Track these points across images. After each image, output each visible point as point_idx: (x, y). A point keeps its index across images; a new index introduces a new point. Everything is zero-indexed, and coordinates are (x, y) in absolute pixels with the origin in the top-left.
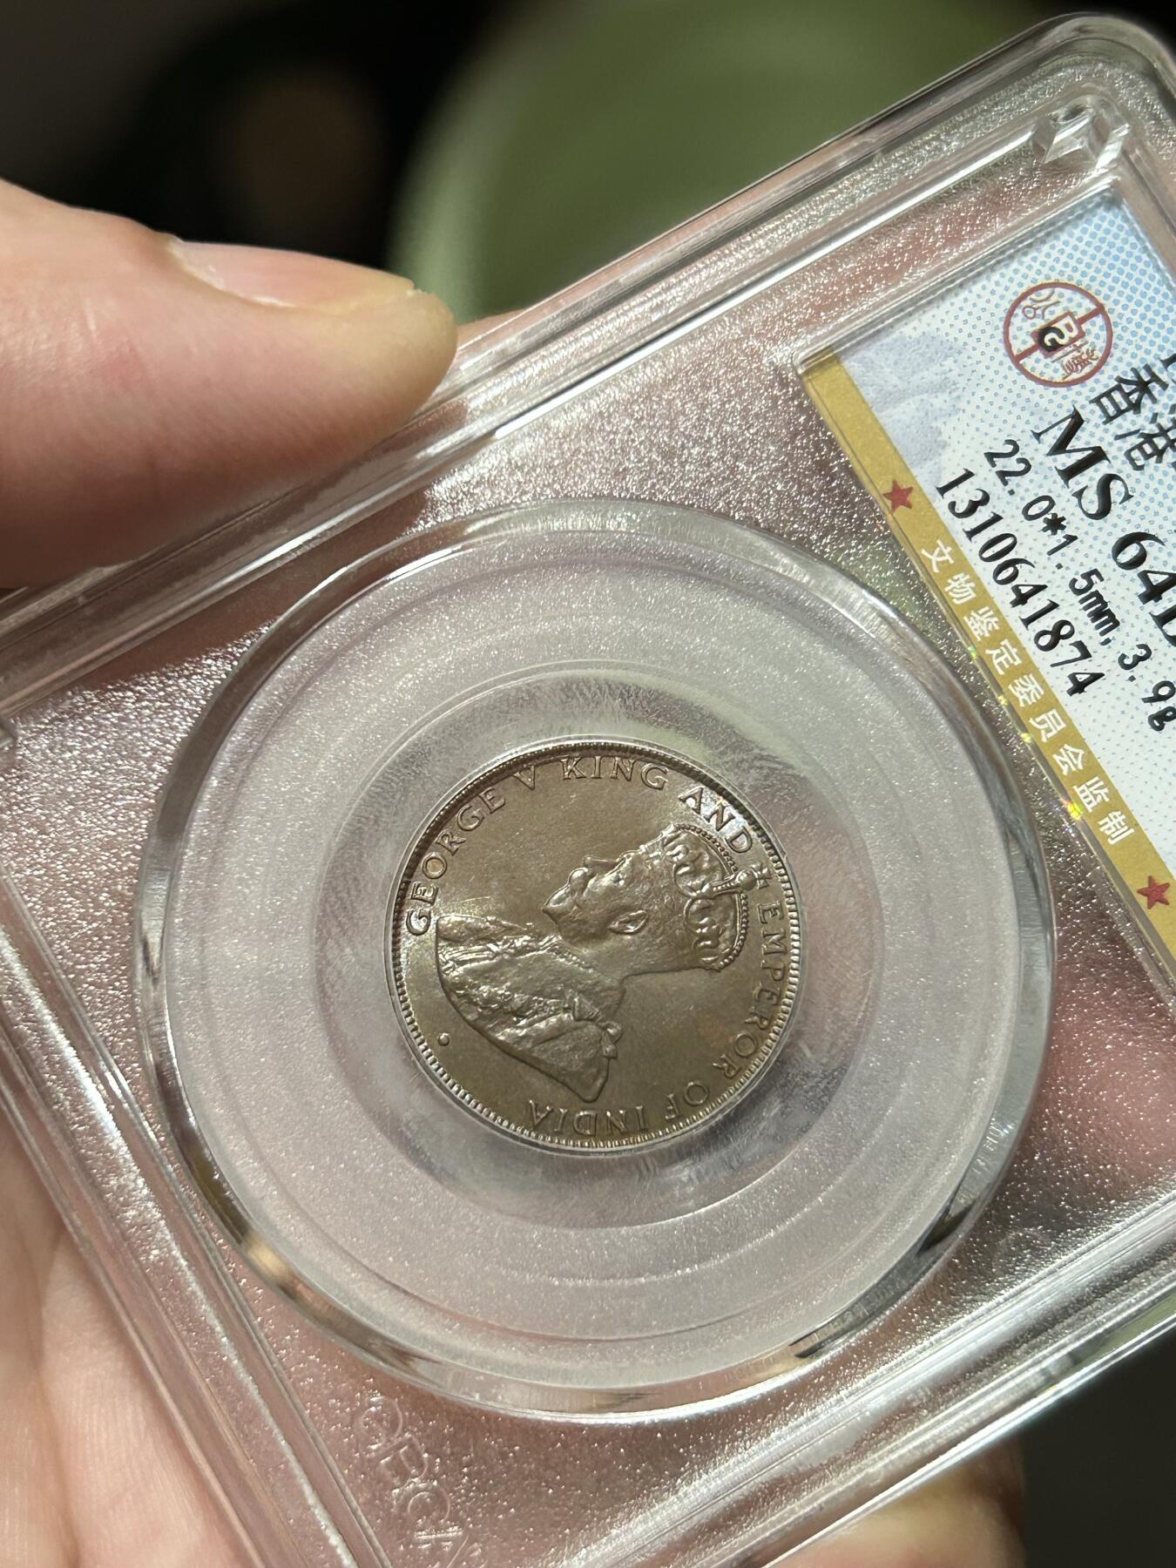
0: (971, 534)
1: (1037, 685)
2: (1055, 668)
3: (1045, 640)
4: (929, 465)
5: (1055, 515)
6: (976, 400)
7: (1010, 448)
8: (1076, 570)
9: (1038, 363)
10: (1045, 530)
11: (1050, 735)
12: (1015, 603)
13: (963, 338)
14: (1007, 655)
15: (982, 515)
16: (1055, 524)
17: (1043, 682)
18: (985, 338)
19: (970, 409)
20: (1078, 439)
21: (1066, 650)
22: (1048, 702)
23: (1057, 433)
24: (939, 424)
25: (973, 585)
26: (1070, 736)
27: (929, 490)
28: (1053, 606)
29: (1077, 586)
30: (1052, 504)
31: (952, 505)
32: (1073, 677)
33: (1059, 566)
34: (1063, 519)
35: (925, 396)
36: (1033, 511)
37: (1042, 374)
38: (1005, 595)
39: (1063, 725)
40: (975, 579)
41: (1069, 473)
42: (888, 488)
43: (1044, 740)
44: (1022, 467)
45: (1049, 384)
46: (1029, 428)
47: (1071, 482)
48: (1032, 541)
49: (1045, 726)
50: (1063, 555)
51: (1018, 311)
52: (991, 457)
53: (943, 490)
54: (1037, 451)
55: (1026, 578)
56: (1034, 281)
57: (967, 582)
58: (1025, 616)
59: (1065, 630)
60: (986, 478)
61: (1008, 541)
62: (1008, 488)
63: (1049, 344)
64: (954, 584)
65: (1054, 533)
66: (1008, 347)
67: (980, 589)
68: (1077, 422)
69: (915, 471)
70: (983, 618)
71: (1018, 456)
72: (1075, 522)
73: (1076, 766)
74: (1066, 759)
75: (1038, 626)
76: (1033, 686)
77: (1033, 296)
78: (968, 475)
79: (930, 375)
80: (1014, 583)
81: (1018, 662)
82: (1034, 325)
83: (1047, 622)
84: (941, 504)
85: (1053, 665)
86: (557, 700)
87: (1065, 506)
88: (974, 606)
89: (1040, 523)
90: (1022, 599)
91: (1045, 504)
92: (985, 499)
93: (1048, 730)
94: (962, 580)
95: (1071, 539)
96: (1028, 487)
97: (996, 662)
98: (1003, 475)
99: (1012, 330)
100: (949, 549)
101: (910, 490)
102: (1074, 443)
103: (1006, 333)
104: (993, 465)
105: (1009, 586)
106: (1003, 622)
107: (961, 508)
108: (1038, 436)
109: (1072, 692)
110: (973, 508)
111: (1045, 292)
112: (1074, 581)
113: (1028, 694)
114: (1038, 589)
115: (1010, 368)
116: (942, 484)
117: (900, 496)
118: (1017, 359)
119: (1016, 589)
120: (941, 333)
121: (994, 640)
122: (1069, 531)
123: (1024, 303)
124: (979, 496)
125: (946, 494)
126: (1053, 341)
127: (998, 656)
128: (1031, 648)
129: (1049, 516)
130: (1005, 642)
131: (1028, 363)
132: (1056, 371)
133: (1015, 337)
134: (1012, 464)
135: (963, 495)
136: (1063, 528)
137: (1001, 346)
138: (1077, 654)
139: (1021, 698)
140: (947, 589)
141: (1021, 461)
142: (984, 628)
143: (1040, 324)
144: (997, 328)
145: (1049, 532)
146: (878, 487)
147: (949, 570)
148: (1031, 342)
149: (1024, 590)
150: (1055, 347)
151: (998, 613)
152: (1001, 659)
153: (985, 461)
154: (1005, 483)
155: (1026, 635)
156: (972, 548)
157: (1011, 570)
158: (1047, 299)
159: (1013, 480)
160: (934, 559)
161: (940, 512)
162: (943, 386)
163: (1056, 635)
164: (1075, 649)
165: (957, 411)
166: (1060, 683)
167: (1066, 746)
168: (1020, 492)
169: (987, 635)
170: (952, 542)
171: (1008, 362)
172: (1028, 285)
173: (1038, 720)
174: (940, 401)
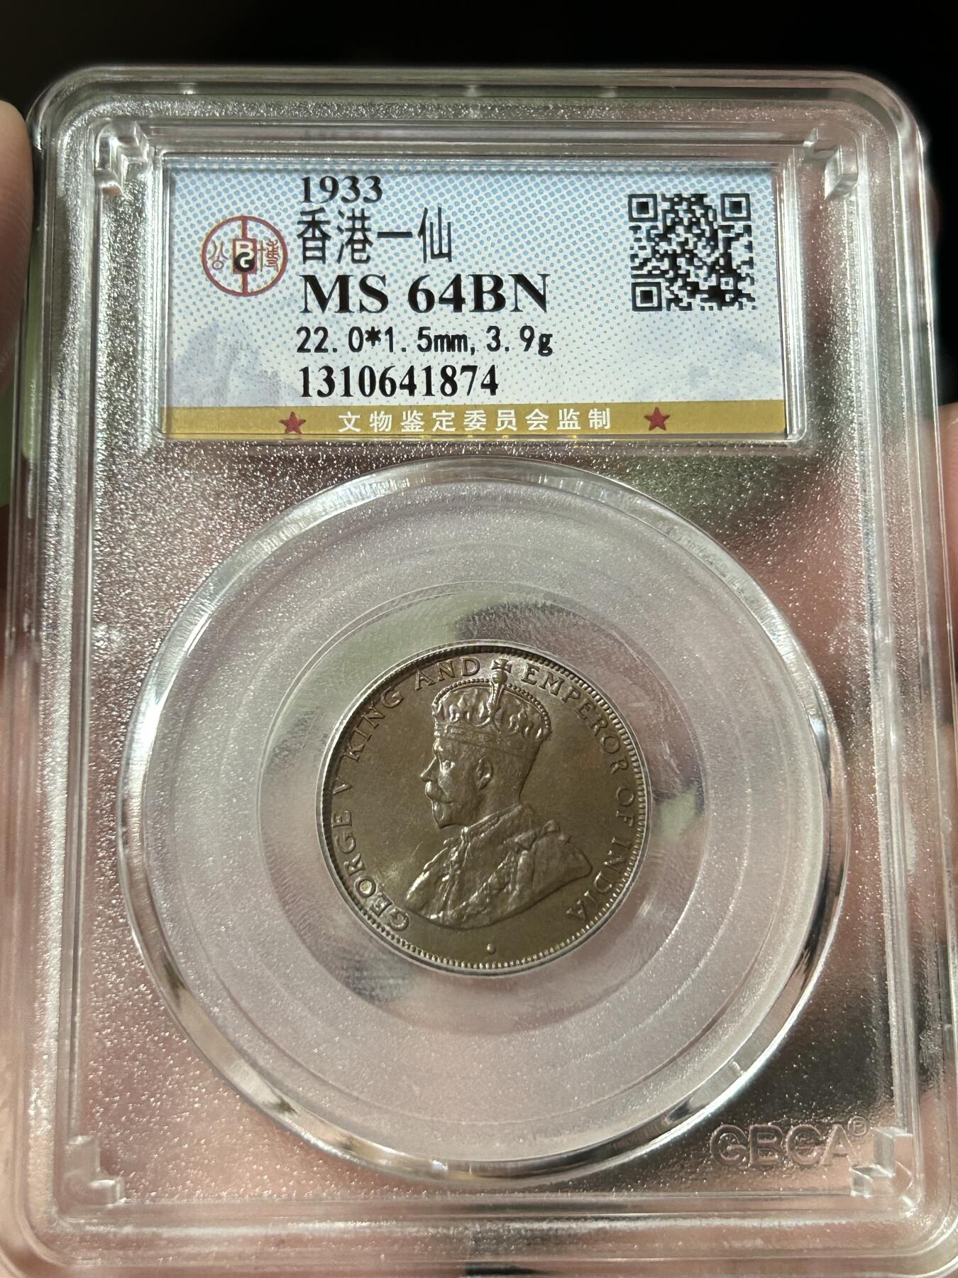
0: (347, 393)
1: (475, 412)
2: (471, 395)
3: (448, 389)
4: (283, 392)
5: (367, 332)
6: (257, 336)
7: (303, 334)
8: (412, 341)
9: (255, 281)
10: (373, 344)
11: (514, 423)
12: (412, 393)
13: (208, 318)
14: (444, 419)
15: (338, 378)
16: (373, 336)
17: (476, 407)
18: (218, 304)
19: (261, 342)
20: (324, 286)
21: (462, 380)
22: (491, 412)
23: (312, 297)
24: (258, 369)
25: (383, 412)
26: (522, 411)
27: (301, 402)
28: (428, 370)
29: (424, 346)
30: (359, 329)
31: (320, 394)
32: (483, 386)
33: (404, 350)
34: (373, 328)
35: (233, 367)
36: (356, 344)
37: (265, 282)
38: (401, 397)
39: (513, 412)
40: (379, 409)
41: (344, 307)
42: (283, 428)
43: (515, 429)
44: (321, 333)
45: (275, 282)
46: (297, 312)
47: (351, 307)
48: (376, 357)
49: (506, 423)
50: (397, 343)
51: (212, 272)
52: (302, 349)
53: (306, 393)
54: (317, 317)
55: (398, 375)
56: (197, 249)
57: (378, 415)
58: (425, 391)
59: (449, 372)
60: (314, 361)
61: (367, 373)
62: (330, 350)
63: (247, 266)
64: (375, 424)
65: (379, 340)
66: (233, 293)
67: (388, 410)
68: (311, 280)
69: (281, 404)
70: (410, 419)
71: (312, 331)
72: (380, 322)
73: (544, 419)
74: (536, 423)
75: (436, 388)
76: (475, 415)
77: (208, 256)
78: (305, 371)
79: (220, 356)
80: (398, 385)
81: (453, 414)
82: (228, 267)
83: (437, 380)
84: (315, 400)
85: (468, 393)
86: (301, 733)
87: (365, 322)
88: (397, 420)
89: (367, 345)
90: (411, 388)
91: (356, 334)
92: (329, 370)
93: (510, 422)
94: (376, 417)
95: (389, 332)
96: (337, 338)
97: (444, 428)
98: (319, 349)
99: (223, 283)
100: (349, 413)
101: (293, 414)
102: (326, 292)
103: (223, 289)
104: (308, 351)
105: (398, 389)
106: (419, 408)
107: (325, 389)
108: (306, 311)
109: (493, 393)
110: (330, 382)
111: (210, 247)
112: (420, 347)
113: (478, 421)
114: (411, 372)
115: (249, 301)
116: (301, 391)
117: (292, 423)
118: (245, 293)
119: (402, 387)
120: (196, 330)
121: (428, 421)
122: (384, 329)
123: (209, 263)
124: (325, 373)
125: (310, 393)
126: (247, 262)
127: (441, 424)
128: (448, 401)
129: (366, 336)
130: (434, 415)
131: (252, 286)
132: (268, 272)
133: (229, 284)
134: (315, 339)
135: (317, 382)
136: (379, 332)
137: (230, 297)
138: (470, 374)
139: (478, 427)
140: (376, 431)
141: (316, 331)
142: (417, 422)
143: (230, 263)
144: (215, 292)
145: (377, 342)
146: (278, 433)
147: (363, 422)
148: (239, 277)
149: (406, 382)
150: (252, 263)
151: (411, 408)
152: (444, 424)
153: (302, 355)
154: (326, 350)
155: (438, 399)
156: (357, 399)
157: (387, 382)
158: (216, 247)
159: (326, 345)
160: (350, 426)
161: (320, 404)
162: (234, 353)
163: (449, 379)
164: (465, 373)
165: (256, 353)
166: (484, 397)
167: (528, 418)
168: (337, 345)
169: (422, 423)
170: (346, 409)
171: (242, 299)
172: (197, 254)
173: (499, 424)
174: (243, 359)
